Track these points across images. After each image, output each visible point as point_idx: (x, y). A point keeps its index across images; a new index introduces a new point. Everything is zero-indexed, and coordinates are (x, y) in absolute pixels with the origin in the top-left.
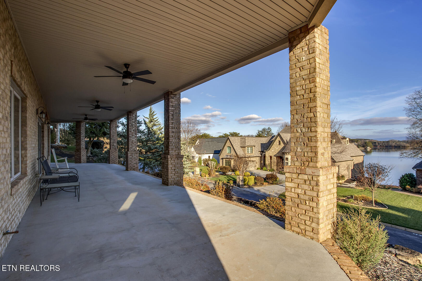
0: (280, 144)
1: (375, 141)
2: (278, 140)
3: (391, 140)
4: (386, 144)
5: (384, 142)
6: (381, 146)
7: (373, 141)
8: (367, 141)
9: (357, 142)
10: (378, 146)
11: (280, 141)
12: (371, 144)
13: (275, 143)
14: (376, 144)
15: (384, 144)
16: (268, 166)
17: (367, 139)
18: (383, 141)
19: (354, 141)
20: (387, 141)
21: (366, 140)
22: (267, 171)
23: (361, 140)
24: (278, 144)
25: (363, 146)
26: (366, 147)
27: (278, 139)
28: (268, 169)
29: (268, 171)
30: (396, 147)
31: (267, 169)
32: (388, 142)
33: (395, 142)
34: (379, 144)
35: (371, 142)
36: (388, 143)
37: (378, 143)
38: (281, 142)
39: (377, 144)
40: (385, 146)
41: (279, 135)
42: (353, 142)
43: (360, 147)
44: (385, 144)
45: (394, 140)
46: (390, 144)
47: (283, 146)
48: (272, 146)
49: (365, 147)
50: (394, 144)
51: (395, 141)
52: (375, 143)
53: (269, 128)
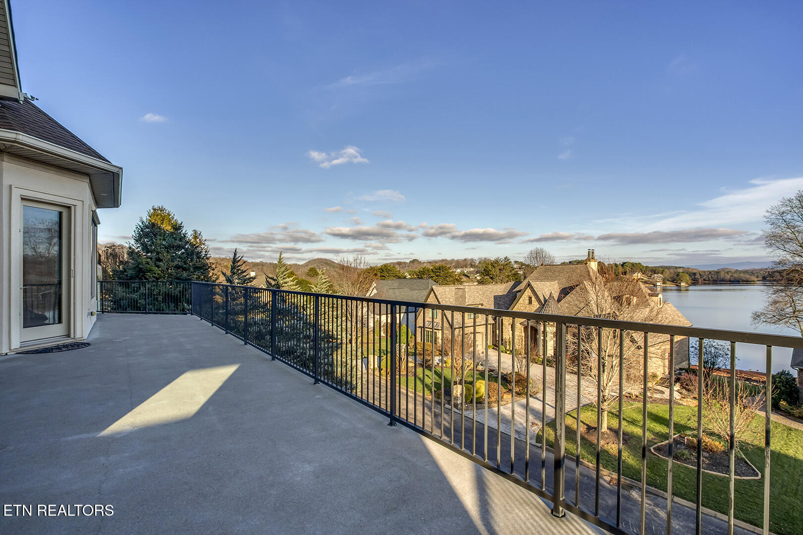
0: (530, 302)
1: (695, 271)
2: (527, 295)
3: (723, 270)
4: (715, 277)
5: (710, 273)
6: (705, 280)
7: (690, 270)
8: (681, 270)
9: (662, 273)
10: (700, 280)
11: (530, 298)
12: (688, 278)
13: (521, 300)
14: (696, 277)
15: (710, 277)
16: (508, 344)
17: (680, 267)
18: (708, 271)
19: (656, 271)
20: (716, 270)
21: (677, 269)
22: (506, 352)
23: (669, 268)
24: (527, 302)
25: (673, 281)
26: (679, 282)
27: (528, 292)
28: (508, 348)
29: (508, 352)
30: (731, 281)
31: (506, 348)
32: (717, 272)
33: (730, 273)
34: (702, 276)
35: (687, 273)
36: (718, 276)
37: (699, 273)
38: (533, 299)
39: (698, 276)
40: (712, 280)
41: (529, 285)
42: (654, 274)
43: (668, 282)
44: (713, 276)
45: (727, 269)
46: (722, 275)
47: (538, 306)
48: (516, 305)
49: (676, 282)
50: (728, 277)
51: (730, 271)
52: (695, 274)
53: (506, 258)
